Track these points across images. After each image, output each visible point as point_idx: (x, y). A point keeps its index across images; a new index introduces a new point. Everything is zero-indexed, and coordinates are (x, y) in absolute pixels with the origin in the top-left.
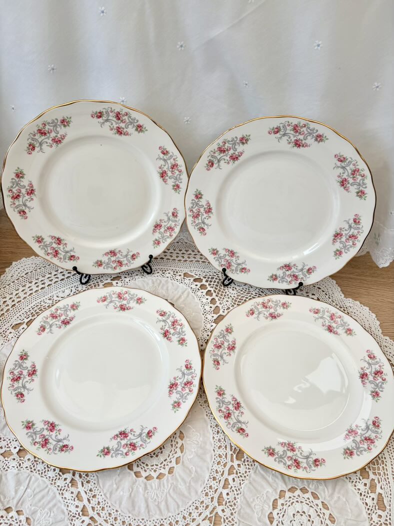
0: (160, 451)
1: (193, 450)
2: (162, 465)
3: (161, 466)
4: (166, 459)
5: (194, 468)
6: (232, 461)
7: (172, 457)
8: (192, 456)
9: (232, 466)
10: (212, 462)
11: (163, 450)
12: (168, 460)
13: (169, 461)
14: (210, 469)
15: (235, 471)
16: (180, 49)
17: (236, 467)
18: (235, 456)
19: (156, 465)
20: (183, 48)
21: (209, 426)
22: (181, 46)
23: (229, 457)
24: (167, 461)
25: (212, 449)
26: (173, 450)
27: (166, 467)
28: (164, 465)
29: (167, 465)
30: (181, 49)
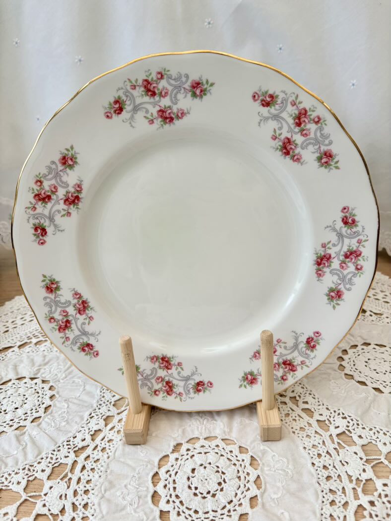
0: (219, 488)
1: (279, 484)
2: (225, 511)
3: (223, 512)
4: (232, 501)
5: (286, 514)
6: (357, 497)
7: (242, 497)
8: (279, 495)
9: (360, 506)
10: (321, 502)
11: (223, 484)
12: (235, 501)
13: (238, 503)
14: (318, 515)
15: (366, 513)
16: (207, 27)
17: (367, 505)
18: (359, 490)
19: (213, 511)
20: (210, 26)
21: (301, 448)
22: (209, 23)
23: (349, 491)
24: (232, 504)
25: (315, 480)
26: (242, 486)
27: (232, 513)
28: (229, 511)
29: (235, 510)
30: (209, 27)
